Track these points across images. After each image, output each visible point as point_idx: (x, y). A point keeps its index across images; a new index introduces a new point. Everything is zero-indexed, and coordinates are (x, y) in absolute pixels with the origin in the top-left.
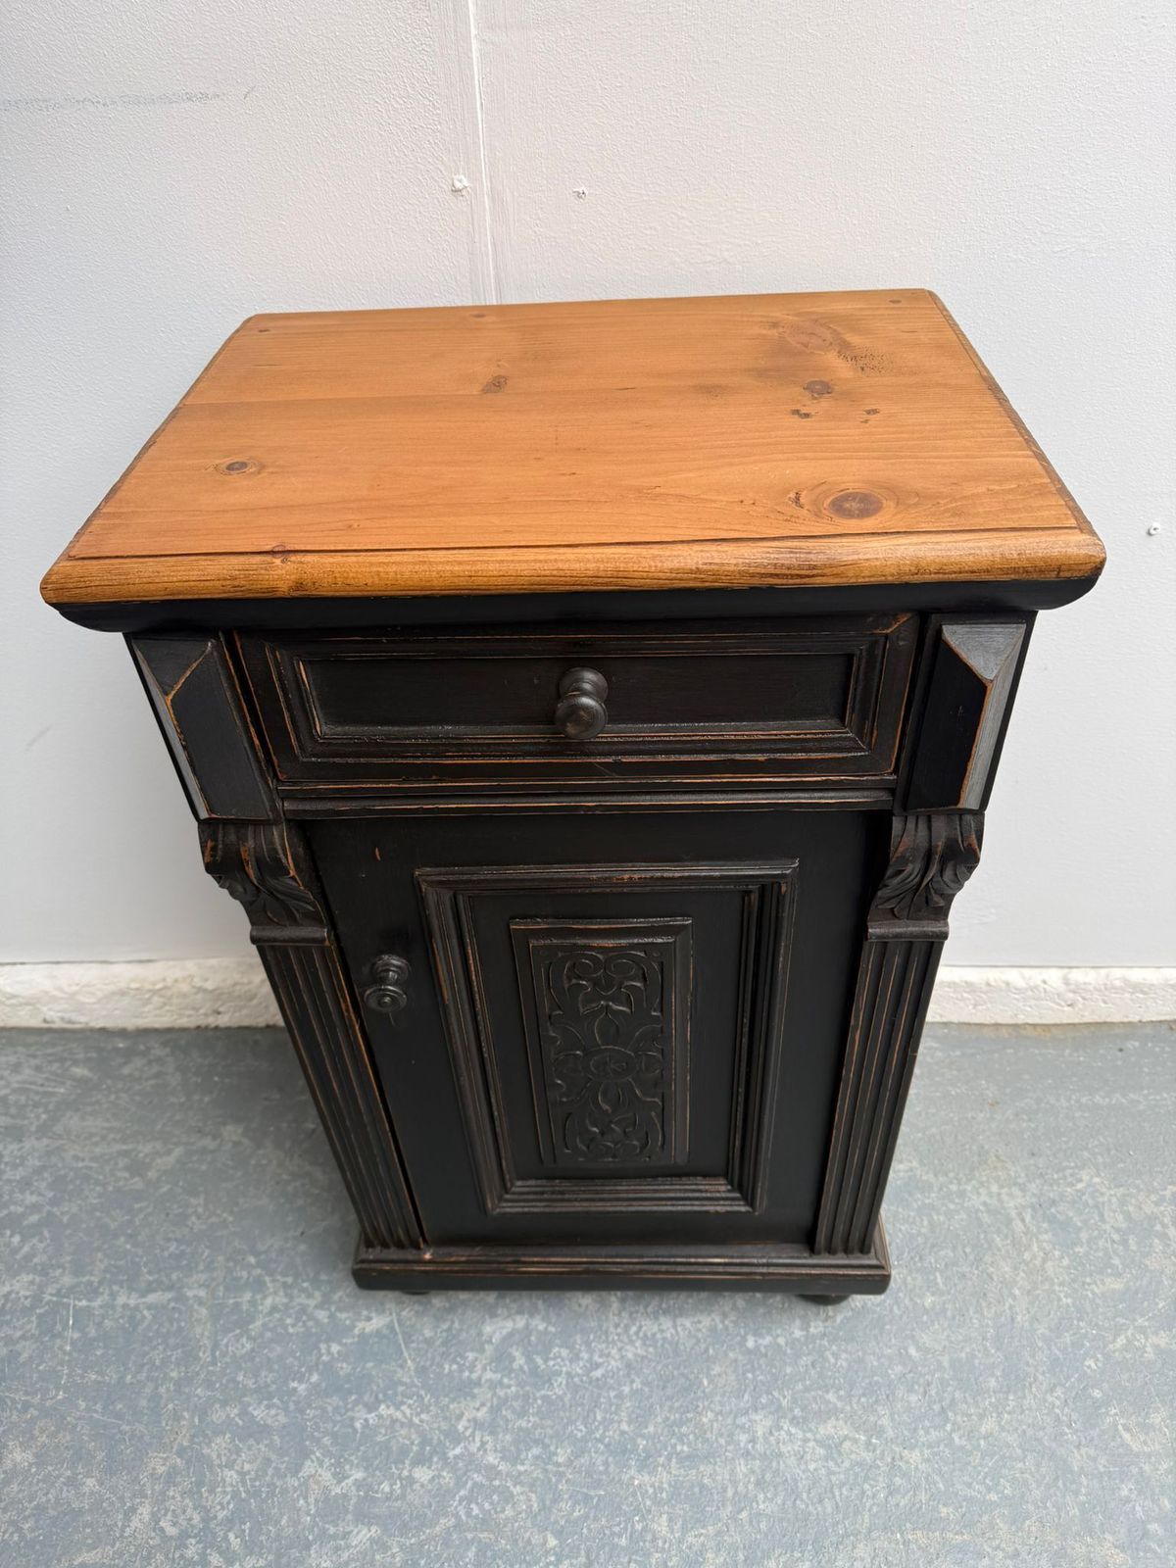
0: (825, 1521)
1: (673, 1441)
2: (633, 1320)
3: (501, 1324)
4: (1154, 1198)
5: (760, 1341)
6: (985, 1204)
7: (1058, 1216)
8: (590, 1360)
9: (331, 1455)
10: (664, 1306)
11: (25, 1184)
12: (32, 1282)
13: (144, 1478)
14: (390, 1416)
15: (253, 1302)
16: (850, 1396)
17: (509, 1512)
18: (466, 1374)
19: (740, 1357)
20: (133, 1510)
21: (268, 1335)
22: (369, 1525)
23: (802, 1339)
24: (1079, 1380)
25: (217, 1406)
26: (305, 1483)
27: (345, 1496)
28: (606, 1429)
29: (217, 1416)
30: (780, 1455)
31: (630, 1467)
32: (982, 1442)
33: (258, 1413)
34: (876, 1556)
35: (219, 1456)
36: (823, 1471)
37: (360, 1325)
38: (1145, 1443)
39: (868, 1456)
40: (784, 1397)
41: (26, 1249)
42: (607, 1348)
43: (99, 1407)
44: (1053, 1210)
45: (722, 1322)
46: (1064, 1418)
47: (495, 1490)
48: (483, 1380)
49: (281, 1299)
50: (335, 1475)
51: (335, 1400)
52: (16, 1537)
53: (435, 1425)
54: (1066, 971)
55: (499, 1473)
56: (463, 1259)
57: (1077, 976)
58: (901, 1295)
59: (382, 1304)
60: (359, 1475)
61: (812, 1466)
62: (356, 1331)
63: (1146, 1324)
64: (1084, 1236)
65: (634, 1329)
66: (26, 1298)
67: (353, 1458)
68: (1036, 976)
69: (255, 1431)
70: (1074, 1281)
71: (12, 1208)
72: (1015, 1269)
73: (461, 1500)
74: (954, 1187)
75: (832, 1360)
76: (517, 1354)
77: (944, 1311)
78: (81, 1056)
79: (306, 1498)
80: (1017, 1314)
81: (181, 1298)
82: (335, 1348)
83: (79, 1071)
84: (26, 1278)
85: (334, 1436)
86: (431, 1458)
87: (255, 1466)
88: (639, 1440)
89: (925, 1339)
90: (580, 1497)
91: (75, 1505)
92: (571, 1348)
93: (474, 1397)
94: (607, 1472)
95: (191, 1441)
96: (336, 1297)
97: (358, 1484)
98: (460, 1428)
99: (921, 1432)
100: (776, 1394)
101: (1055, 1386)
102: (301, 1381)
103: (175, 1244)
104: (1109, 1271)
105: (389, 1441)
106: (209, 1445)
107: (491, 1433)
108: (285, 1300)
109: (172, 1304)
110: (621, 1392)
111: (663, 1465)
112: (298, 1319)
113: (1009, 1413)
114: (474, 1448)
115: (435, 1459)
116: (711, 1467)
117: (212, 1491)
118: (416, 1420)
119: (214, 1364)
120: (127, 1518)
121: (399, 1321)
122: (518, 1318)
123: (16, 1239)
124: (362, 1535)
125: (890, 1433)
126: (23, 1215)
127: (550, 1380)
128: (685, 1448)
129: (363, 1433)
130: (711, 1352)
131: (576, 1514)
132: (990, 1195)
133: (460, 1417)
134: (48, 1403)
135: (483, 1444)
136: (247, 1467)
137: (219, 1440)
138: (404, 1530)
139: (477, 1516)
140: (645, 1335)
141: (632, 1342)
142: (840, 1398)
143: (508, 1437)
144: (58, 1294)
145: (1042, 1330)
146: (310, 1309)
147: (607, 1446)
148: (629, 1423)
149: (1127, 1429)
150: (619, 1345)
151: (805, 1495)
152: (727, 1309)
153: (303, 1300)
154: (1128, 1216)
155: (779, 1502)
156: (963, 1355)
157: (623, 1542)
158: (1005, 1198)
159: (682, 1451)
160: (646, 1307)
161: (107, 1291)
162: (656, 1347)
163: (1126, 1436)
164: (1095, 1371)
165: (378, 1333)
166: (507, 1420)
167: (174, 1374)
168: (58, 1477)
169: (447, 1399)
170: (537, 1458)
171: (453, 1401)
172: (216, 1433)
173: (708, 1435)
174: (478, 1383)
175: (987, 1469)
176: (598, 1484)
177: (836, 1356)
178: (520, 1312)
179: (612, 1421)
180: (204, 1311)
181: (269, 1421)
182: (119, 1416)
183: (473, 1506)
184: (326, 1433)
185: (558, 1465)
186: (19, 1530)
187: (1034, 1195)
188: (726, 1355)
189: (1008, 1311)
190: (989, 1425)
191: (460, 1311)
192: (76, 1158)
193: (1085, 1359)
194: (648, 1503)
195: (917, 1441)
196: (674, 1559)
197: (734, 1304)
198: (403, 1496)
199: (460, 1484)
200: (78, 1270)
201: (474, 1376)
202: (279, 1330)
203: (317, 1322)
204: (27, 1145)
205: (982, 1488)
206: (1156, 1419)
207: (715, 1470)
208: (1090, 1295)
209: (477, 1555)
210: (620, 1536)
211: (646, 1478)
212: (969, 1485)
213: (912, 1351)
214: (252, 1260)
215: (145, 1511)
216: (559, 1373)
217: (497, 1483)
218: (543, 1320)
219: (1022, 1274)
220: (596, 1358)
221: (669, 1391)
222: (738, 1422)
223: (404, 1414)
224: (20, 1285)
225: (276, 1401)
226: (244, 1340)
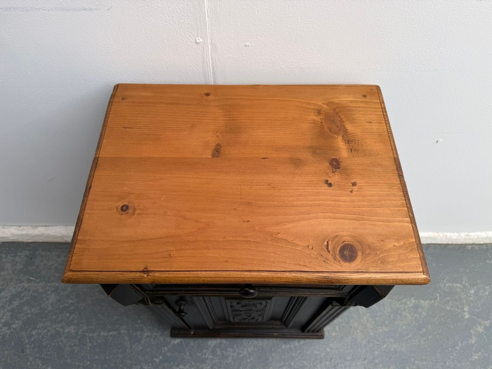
3: (213, 341)
4: (400, 302)
5: (286, 346)
11: (68, 297)
12: (75, 328)
14: (183, 368)
15: (141, 335)
18: (204, 356)
19: (280, 351)
21: (146, 344)
23: (298, 345)
24: (372, 357)
25: (134, 366)
29: (134, 368)
33: (146, 368)
37: (173, 341)
40: (292, 362)
41: (71, 318)
42: (243, 348)
43: (100, 366)
46: (367, 368)
48: (209, 358)
49: (149, 334)
51: (167, 364)
62: (172, 344)
63: (393, 341)
66: (74, 333)
70: (374, 328)
71: (65, 304)
72: (358, 324)
76: (218, 350)
77: (338, 337)
80: (358, 338)
81: (120, 333)
82: (166, 349)
84: (73, 327)
89: (332, 345)
92: (233, 348)
93: (206, 363)
96: (165, 333)
100: (290, 362)
101: (366, 359)
102: (157, 358)
103: (116, 316)
104: (384, 325)
109: (117, 335)
110: (247, 361)
112: (154, 340)
119: (131, 353)
121: (184, 340)
122: (218, 339)
123: (68, 315)
126: (69, 307)
127: (227, 358)
130: (272, 349)
133: (202, 368)
134: (85, 365)
140: (254, 345)
141: (250, 346)
144: (83, 332)
145: (364, 342)
146: (158, 337)
150: (247, 347)
153: (155, 334)
154: (392, 308)
156: (342, 350)
161: (98, 331)
162: (257, 348)
164: (377, 354)
165: (178, 344)
167: (120, 356)
171: (200, 364)
174: (207, 359)
177: (307, 351)
180: (127, 337)
188: (277, 350)
189: (355, 337)
193: (375, 351)
200: (88, 325)
201: (206, 357)
202: (149, 343)
203: (160, 341)
208: (378, 332)
214: (139, 321)
216: (230, 356)
218: (225, 340)
220: (240, 352)
221: (260, 361)
223: (187, 368)
224: (71, 329)
225: (150, 364)
226: (139, 346)
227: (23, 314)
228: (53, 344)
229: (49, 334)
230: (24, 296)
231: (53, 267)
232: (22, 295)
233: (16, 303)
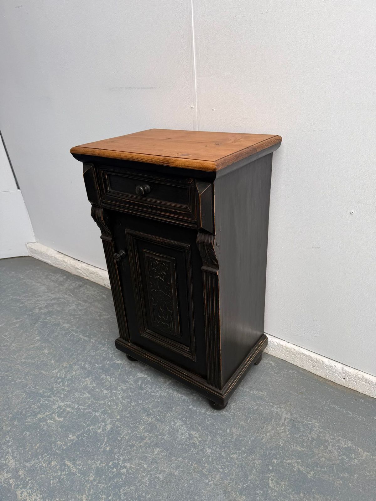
0: (177, 449)
1: (157, 415)
2: (169, 388)
3: (142, 375)
4: (331, 437)
5: (193, 408)
6: (277, 412)
7: (297, 425)
8: (153, 391)
9: (93, 379)
10: (178, 390)
11: (81, 310)
12: (69, 326)
13: (61, 365)
14: (108, 379)
15: (101, 347)
16: (204, 430)
17: (115, 407)
18: (128, 380)
19: (186, 408)
20: (55, 369)
21: (99, 354)
22: (89, 394)
23: (203, 413)
24: (268, 462)
25: (81, 361)
26: (84, 381)
27: (89, 387)
28: (146, 405)
29: (80, 362)
30: (178, 431)
31: (144, 414)
32: (229, 458)
33: (87, 365)
34: (183, 463)
35: (75, 369)
36: (185, 440)
37: (116, 361)
38: (274, 486)
39: (198, 443)
40: (189, 421)
41: (72, 321)
42: (159, 390)
43: (63, 351)
44: (296, 423)
45: (188, 400)
46: (256, 467)
47: (116, 402)
48: (129, 383)
49: (106, 349)
50: (91, 383)
51: (101, 371)
52: (36, 363)
53: (114, 385)
54: (344, 366)
55: (119, 400)
56: (135, 348)
57: (347, 369)
58: (236, 418)
59: (123, 359)
60: (94, 385)
61: (183, 437)
62: (114, 362)
63: (301, 462)
64: (300, 434)
65: (168, 390)
66: (66, 328)
67: (96, 382)
68: (333, 363)
69: (84, 368)
70: (287, 441)
71: (76, 313)
72: (272, 429)
73: (108, 400)
74: (271, 404)
75: (207, 421)
76: (140, 381)
77: (244, 428)
78: (106, 294)
79: (83, 384)
80: (264, 439)
81: (90, 341)
82: (108, 362)
83: (104, 296)
84: (69, 325)
85: (96, 377)
86: (109, 390)
87: (79, 374)
88: (151, 410)
89: (234, 430)
90: (130, 413)
91: (48, 363)
92: (152, 386)
93: (126, 384)
94: (139, 412)
95: (73, 364)
96: (116, 354)
97: (93, 387)
98: (119, 388)
99: (215, 447)
100: (187, 420)
101: (260, 459)
102: (98, 364)
103: (96, 331)
104: (301, 445)
105: (104, 383)
106: (75, 366)
107: (124, 392)
108: (106, 350)
109: (88, 341)
110: (155, 400)
111: (151, 418)
112: (106, 354)
113: (242, 457)
114: (118, 393)
115: (110, 391)
116: (161, 424)
117: (69, 373)
118: (112, 382)
119: (86, 354)
120: (54, 370)
121: (123, 364)
122: (146, 375)
123: (72, 318)
124: (87, 395)
125: (207, 443)
126: (77, 315)
127: (142, 390)
128: (159, 418)
129: (101, 379)
130: (180, 404)
131: (127, 415)
132: (281, 411)
133: (120, 386)
134: (57, 346)
135: (120, 393)
136: (78, 373)
137: (77, 366)
138: (94, 399)
139: (109, 404)
140: (169, 393)
141: (165, 392)
142: (202, 429)
143: (126, 395)
144: (72, 330)
145: (268, 446)
146: (109, 354)
147: (143, 408)
148: (151, 406)
149: (272, 480)
150: (162, 391)
151: (176, 442)
152: (191, 398)
153: (110, 351)
154: (319, 437)
155: (170, 439)
156: (241, 439)
157: (132, 426)
158: (284, 413)
159: (158, 418)
160: (173, 388)
161: (79, 333)
162: (169, 396)
163: (270, 481)
164: (275, 463)
165: (118, 364)
166: (128, 392)
167: (79, 352)
168: (49, 358)
169: (120, 382)
170: (128, 401)
171: (121, 383)
172: (77, 365)
173: (166, 418)
174: (128, 382)
175: (225, 464)
176: (136, 413)
177: (208, 421)
178: (147, 374)
179: (148, 404)
180: (92, 344)
181: (87, 368)
182: (65, 354)
183: (109, 402)
184: (95, 375)
185: (131, 405)
186: (38, 362)
187: (294, 417)
188: (183, 406)
189: (262, 437)
190: (235, 456)
191: (136, 368)
192: (92, 310)
193: (274, 459)
194: (143, 422)
195: (213, 448)
196: (139, 435)
197: (193, 398)
198: (99, 393)
199: (110, 397)
200: (77, 328)
201: (129, 381)
202: (101, 354)
203: (109, 356)
204: (86, 304)
205: (220, 467)
206: (283, 483)
207: (161, 425)
208: (289, 447)
209: (103, 411)
210: (132, 424)
211: (146, 418)
212: (217, 464)
213: (228, 431)
214: (107, 340)
215: (57, 370)
216: (145, 389)
217: (117, 401)
218: (150, 378)
219: (273, 432)
220: (155, 391)
221: (165, 406)
222: (174, 420)
223: (111, 380)
224: (67, 326)
225: (91, 365)
226: (94, 353)
227: (51, 308)
228: (52, 328)
229: (55, 322)
230: (61, 300)
231: (87, 295)
232: (60, 299)
233: (53, 302)
